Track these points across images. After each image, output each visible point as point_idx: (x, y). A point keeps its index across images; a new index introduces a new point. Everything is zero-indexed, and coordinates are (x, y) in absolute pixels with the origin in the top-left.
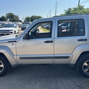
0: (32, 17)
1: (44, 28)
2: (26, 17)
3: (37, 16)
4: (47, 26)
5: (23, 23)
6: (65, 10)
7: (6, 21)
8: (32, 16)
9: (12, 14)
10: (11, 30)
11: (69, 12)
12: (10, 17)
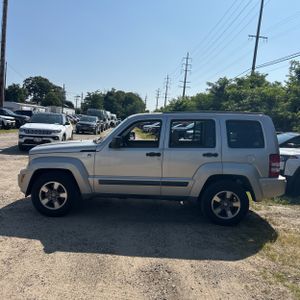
0: (110, 94)
1: (145, 132)
2: (89, 94)
3: (126, 92)
4: (154, 126)
5: (78, 112)
6: (209, 84)
7: (23, 101)
8: (110, 90)
9: (46, 80)
10: (54, 131)
11: (222, 89)
12: (35, 90)
